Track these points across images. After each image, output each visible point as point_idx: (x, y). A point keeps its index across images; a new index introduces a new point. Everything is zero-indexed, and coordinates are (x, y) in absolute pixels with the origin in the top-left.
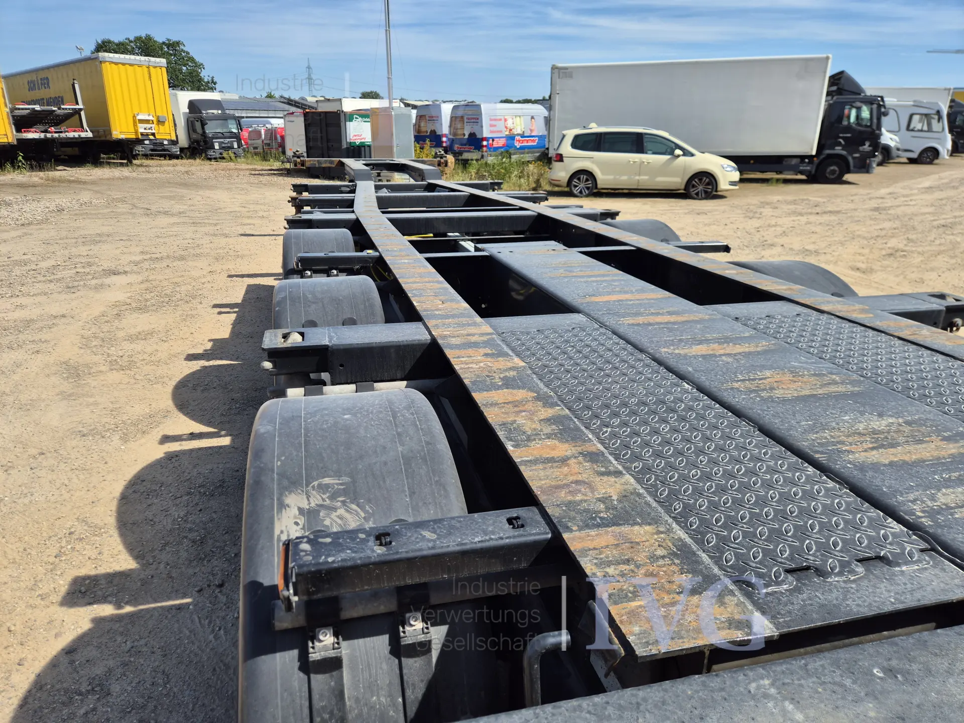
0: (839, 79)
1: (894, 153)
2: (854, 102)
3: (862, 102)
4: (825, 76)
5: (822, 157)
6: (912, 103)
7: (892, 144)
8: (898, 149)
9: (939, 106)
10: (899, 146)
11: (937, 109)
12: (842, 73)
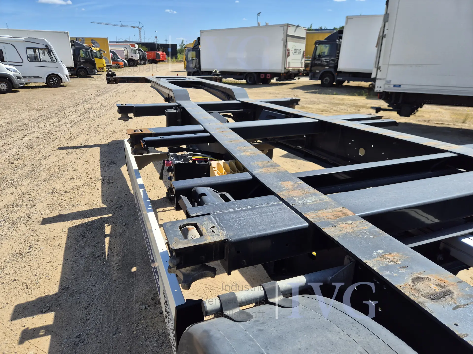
1: (16, 81)
7: (11, 73)
8: (19, 78)
10: (20, 75)
11: (45, 44)
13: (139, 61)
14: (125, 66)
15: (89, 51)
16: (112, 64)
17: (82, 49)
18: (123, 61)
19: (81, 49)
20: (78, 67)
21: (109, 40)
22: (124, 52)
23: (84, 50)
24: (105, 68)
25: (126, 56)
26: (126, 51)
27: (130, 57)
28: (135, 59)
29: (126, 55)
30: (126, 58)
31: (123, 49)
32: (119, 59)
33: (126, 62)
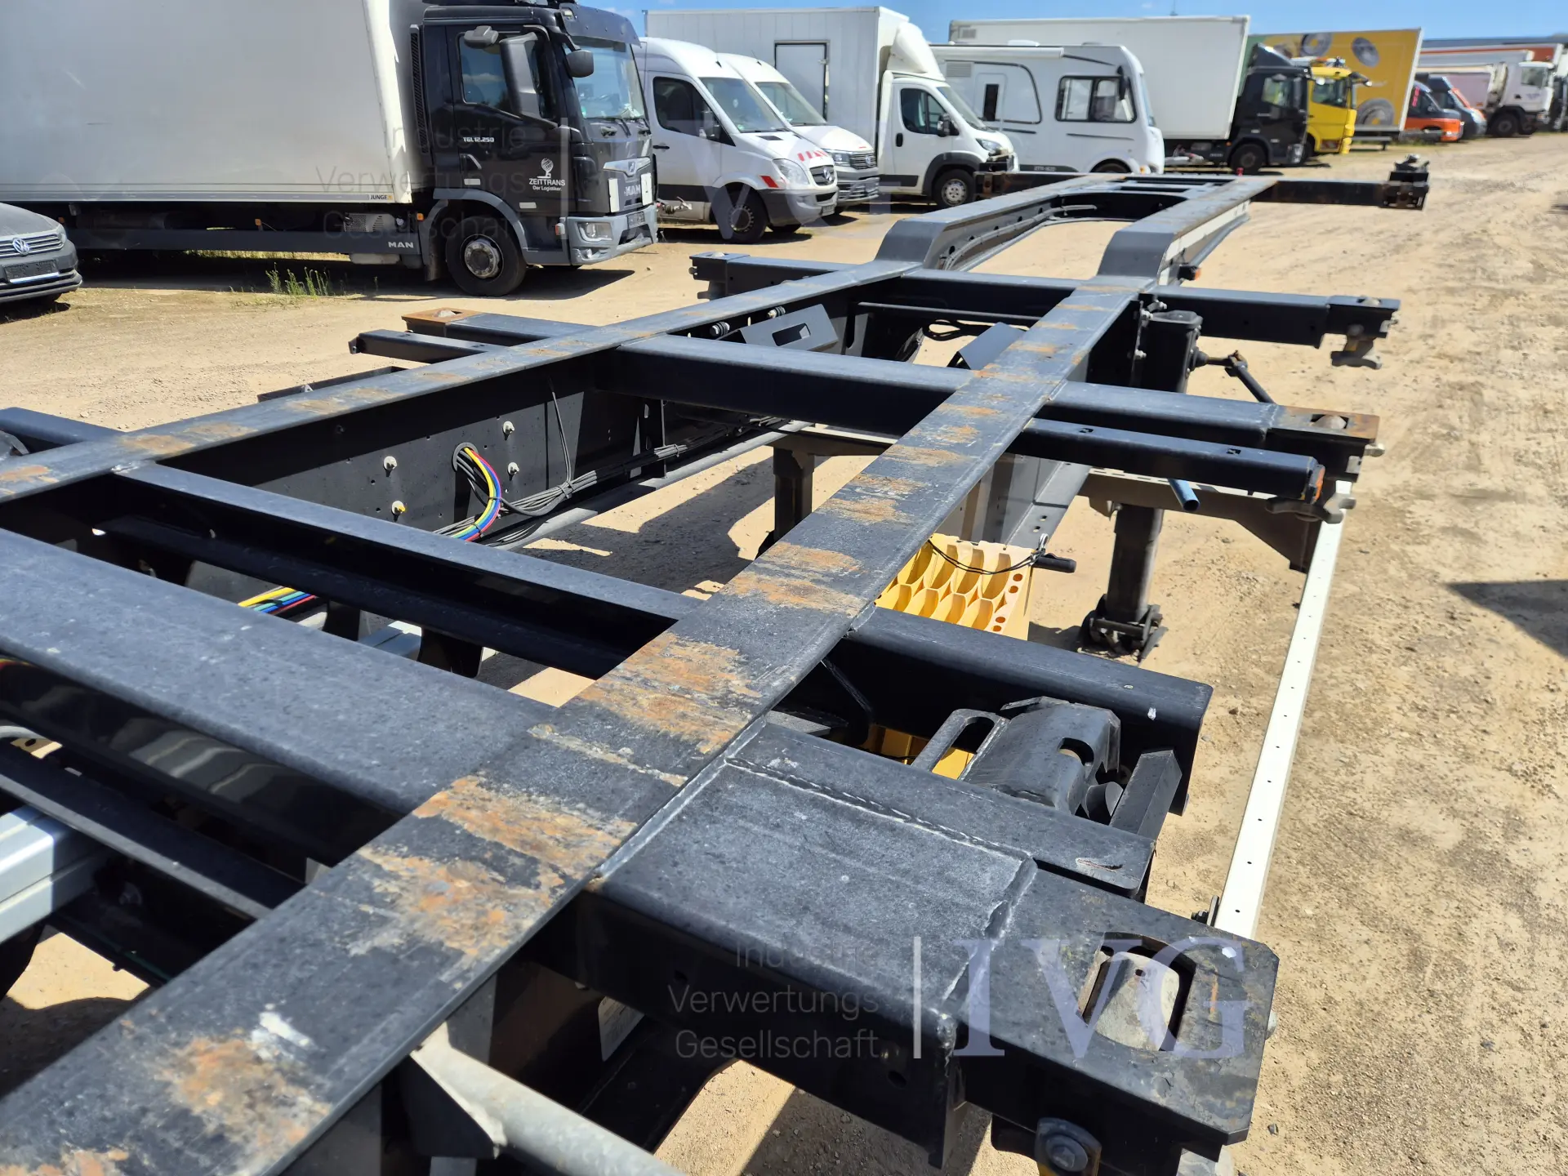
5: (435, 211)
11: (1118, 64)
14: (1469, 132)
15: (1298, 80)
16: (1401, 127)
17: (1274, 74)
18: (1466, 116)
19: (1271, 74)
20: (1241, 136)
21: (1422, 37)
22: (1487, 82)
23: (1281, 77)
24: (1348, 141)
25: (1494, 98)
26: (1502, 77)
27: (1508, 100)
29: (1495, 93)
30: (1490, 105)
31: (1490, 69)
32: (1453, 106)
33: (1478, 117)
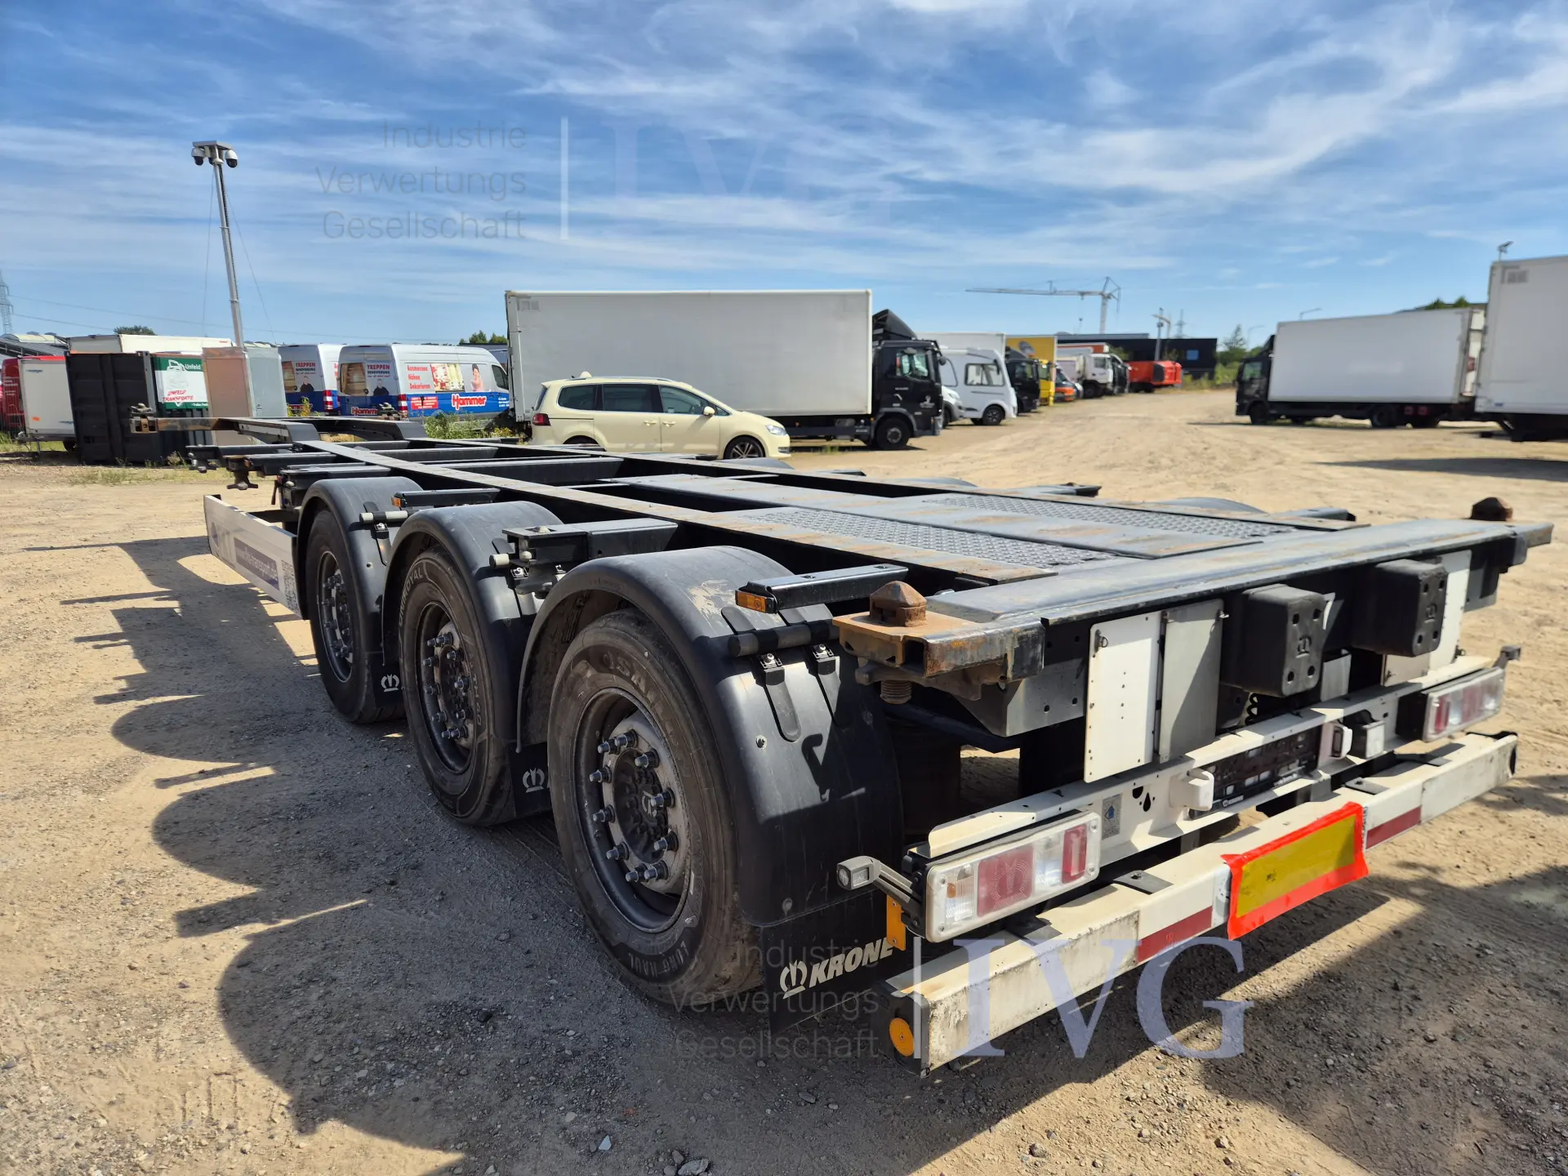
0: (884, 320)
1: (956, 412)
2: (906, 348)
3: (914, 348)
4: (867, 317)
5: (880, 416)
6: (965, 351)
7: (952, 401)
8: (960, 408)
9: (995, 355)
10: (961, 404)
12: (886, 312)
13: (1110, 387)
26: (1082, 363)
28: (1101, 380)
30: (1081, 379)
32: (1065, 380)
33: (1080, 387)
